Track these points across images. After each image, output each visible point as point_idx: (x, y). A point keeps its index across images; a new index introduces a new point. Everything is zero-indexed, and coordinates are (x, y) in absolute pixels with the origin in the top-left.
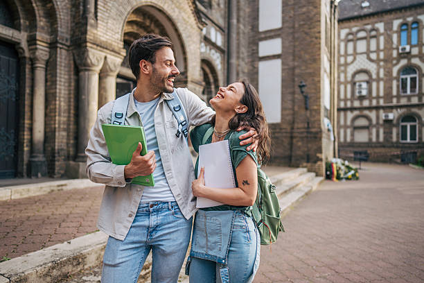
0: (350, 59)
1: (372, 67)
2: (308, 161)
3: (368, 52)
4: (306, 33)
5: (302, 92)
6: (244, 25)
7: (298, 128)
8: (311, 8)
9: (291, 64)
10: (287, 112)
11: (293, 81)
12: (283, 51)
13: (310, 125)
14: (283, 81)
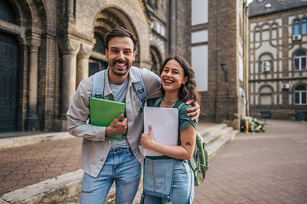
0: (257, 45)
1: (274, 51)
2: (228, 119)
3: (270, 40)
4: (226, 27)
5: (223, 69)
6: (181, 21)
7: (220, 95)
8: (229, 8)
9: (215, 49)
10: (212, 83)
11: (217, 61)
12: (209, 40)
13: (229, 93)
14: (209, 60)
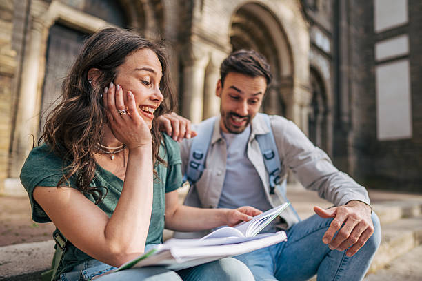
6: (355, 27)
12: (410, 50)
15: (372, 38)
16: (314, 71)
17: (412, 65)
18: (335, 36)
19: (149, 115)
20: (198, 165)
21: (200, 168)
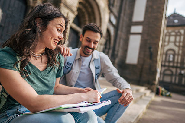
0: (166, 44)
1: (176, 49)
3: (175, 42)
5: (150, 51)
6: (126, 17)
7: (145, 67)
8: (159, 14)
9: (146, 38)
10: (141, 60)
11: (146, 46)
12: (143, 32)
15: (131, 24)
16: (108, 31)
17: (142, 38)
18: (118, 18)
19: (56, 43)
20: (69, 67)
21: (69, 69)
